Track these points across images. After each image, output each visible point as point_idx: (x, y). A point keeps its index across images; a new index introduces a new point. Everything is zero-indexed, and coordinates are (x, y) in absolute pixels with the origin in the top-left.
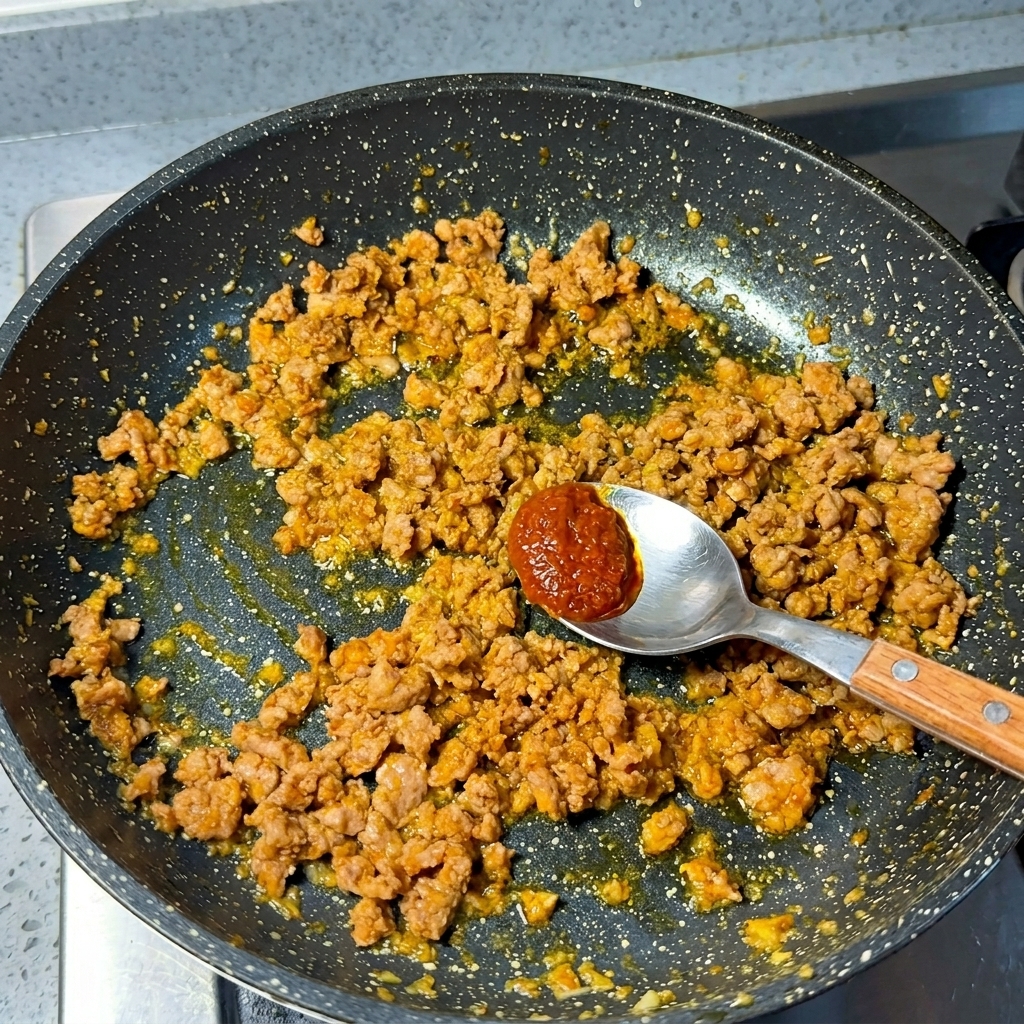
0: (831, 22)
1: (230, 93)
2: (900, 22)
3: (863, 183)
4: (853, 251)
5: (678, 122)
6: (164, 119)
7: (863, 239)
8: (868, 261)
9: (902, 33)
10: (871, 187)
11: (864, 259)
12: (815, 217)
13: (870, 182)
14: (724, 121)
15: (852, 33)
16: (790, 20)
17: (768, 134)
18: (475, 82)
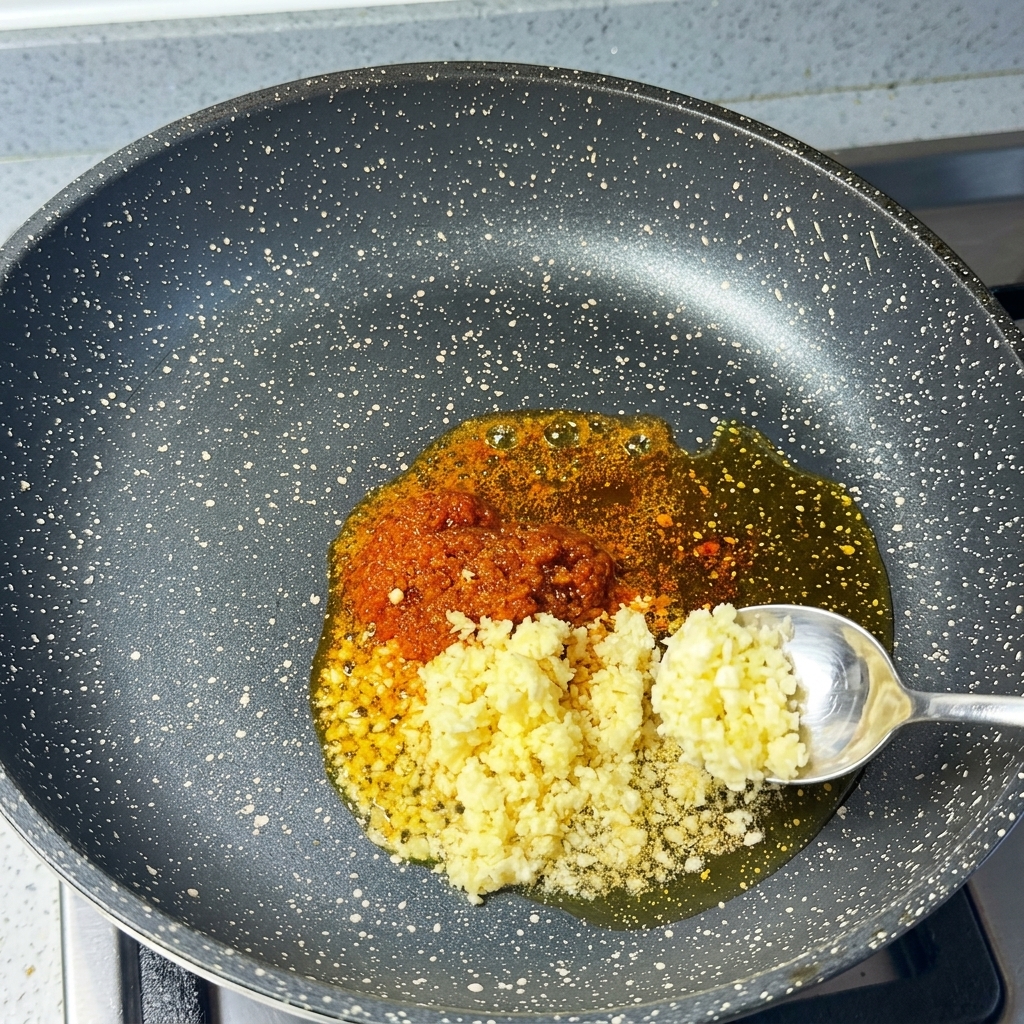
0: (817, 78)
2: (890, 81)
5: (590, 101)
7: (787, 203)
8: (795, 224)
9: (891, 92)
11: (790, 222)
12: (736, 186)
14: (637, 95)
15: (838, 89)
16: (774, 74)
17: (683, 106)
18: (378, 75)
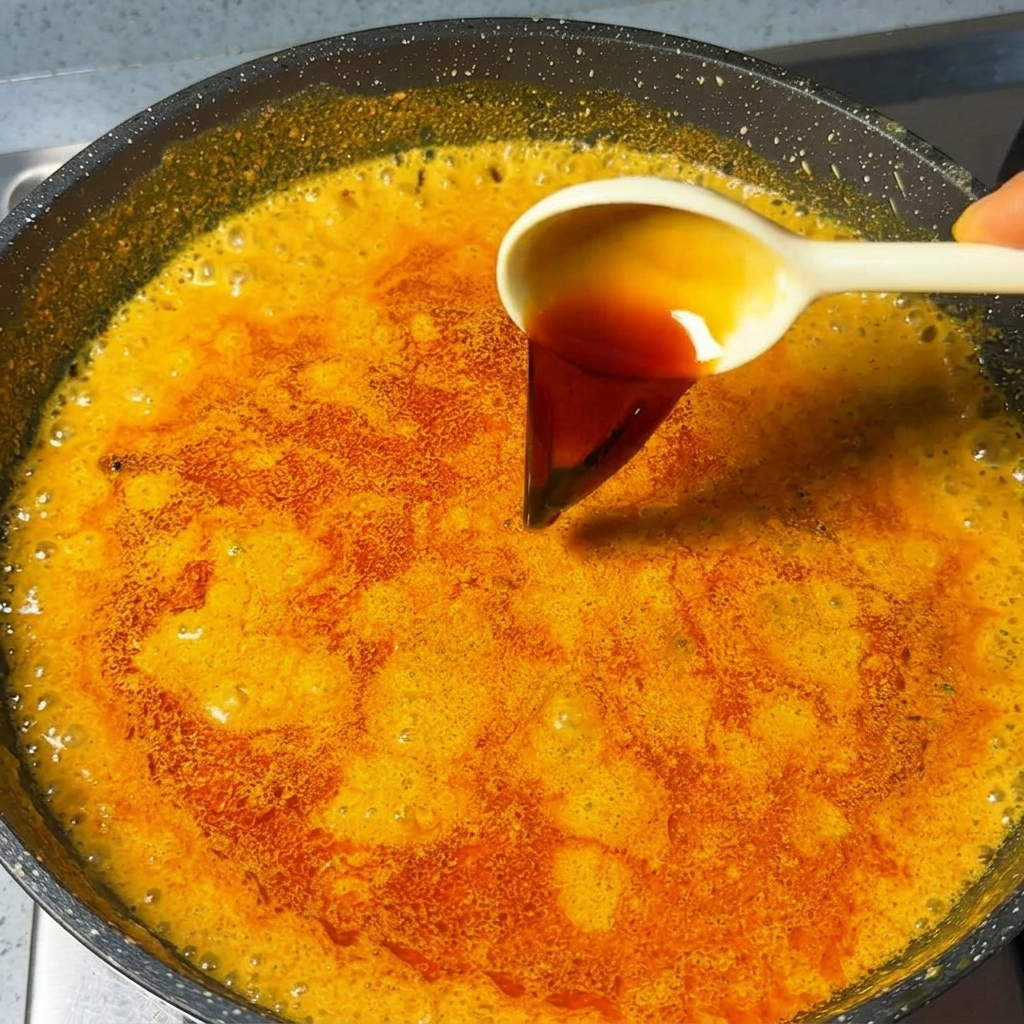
1: (198, 34)
3: (793, 85)
4: (792, 159)
5: (579, 51)
6: (124, 63)
7: (801, 146)
8: (811, 168)
10: (803, 88)
11: (805, 165)
12: (744, 131)
13: (802, 83)
14: (630, 42)
17: (682, 49)
18: (349, 43)
